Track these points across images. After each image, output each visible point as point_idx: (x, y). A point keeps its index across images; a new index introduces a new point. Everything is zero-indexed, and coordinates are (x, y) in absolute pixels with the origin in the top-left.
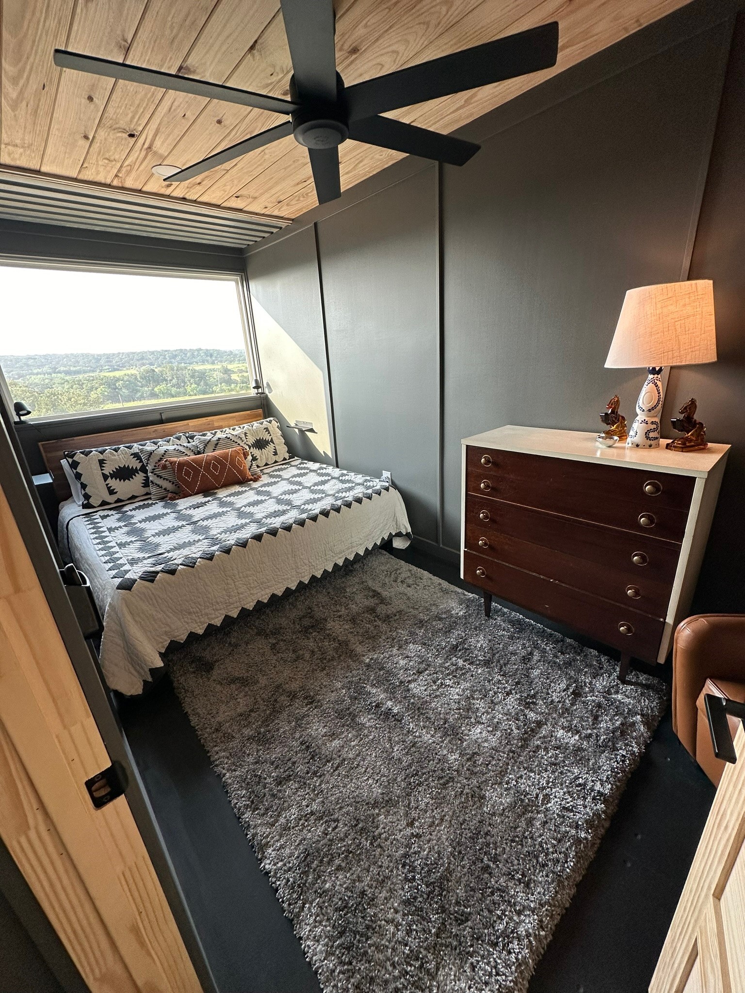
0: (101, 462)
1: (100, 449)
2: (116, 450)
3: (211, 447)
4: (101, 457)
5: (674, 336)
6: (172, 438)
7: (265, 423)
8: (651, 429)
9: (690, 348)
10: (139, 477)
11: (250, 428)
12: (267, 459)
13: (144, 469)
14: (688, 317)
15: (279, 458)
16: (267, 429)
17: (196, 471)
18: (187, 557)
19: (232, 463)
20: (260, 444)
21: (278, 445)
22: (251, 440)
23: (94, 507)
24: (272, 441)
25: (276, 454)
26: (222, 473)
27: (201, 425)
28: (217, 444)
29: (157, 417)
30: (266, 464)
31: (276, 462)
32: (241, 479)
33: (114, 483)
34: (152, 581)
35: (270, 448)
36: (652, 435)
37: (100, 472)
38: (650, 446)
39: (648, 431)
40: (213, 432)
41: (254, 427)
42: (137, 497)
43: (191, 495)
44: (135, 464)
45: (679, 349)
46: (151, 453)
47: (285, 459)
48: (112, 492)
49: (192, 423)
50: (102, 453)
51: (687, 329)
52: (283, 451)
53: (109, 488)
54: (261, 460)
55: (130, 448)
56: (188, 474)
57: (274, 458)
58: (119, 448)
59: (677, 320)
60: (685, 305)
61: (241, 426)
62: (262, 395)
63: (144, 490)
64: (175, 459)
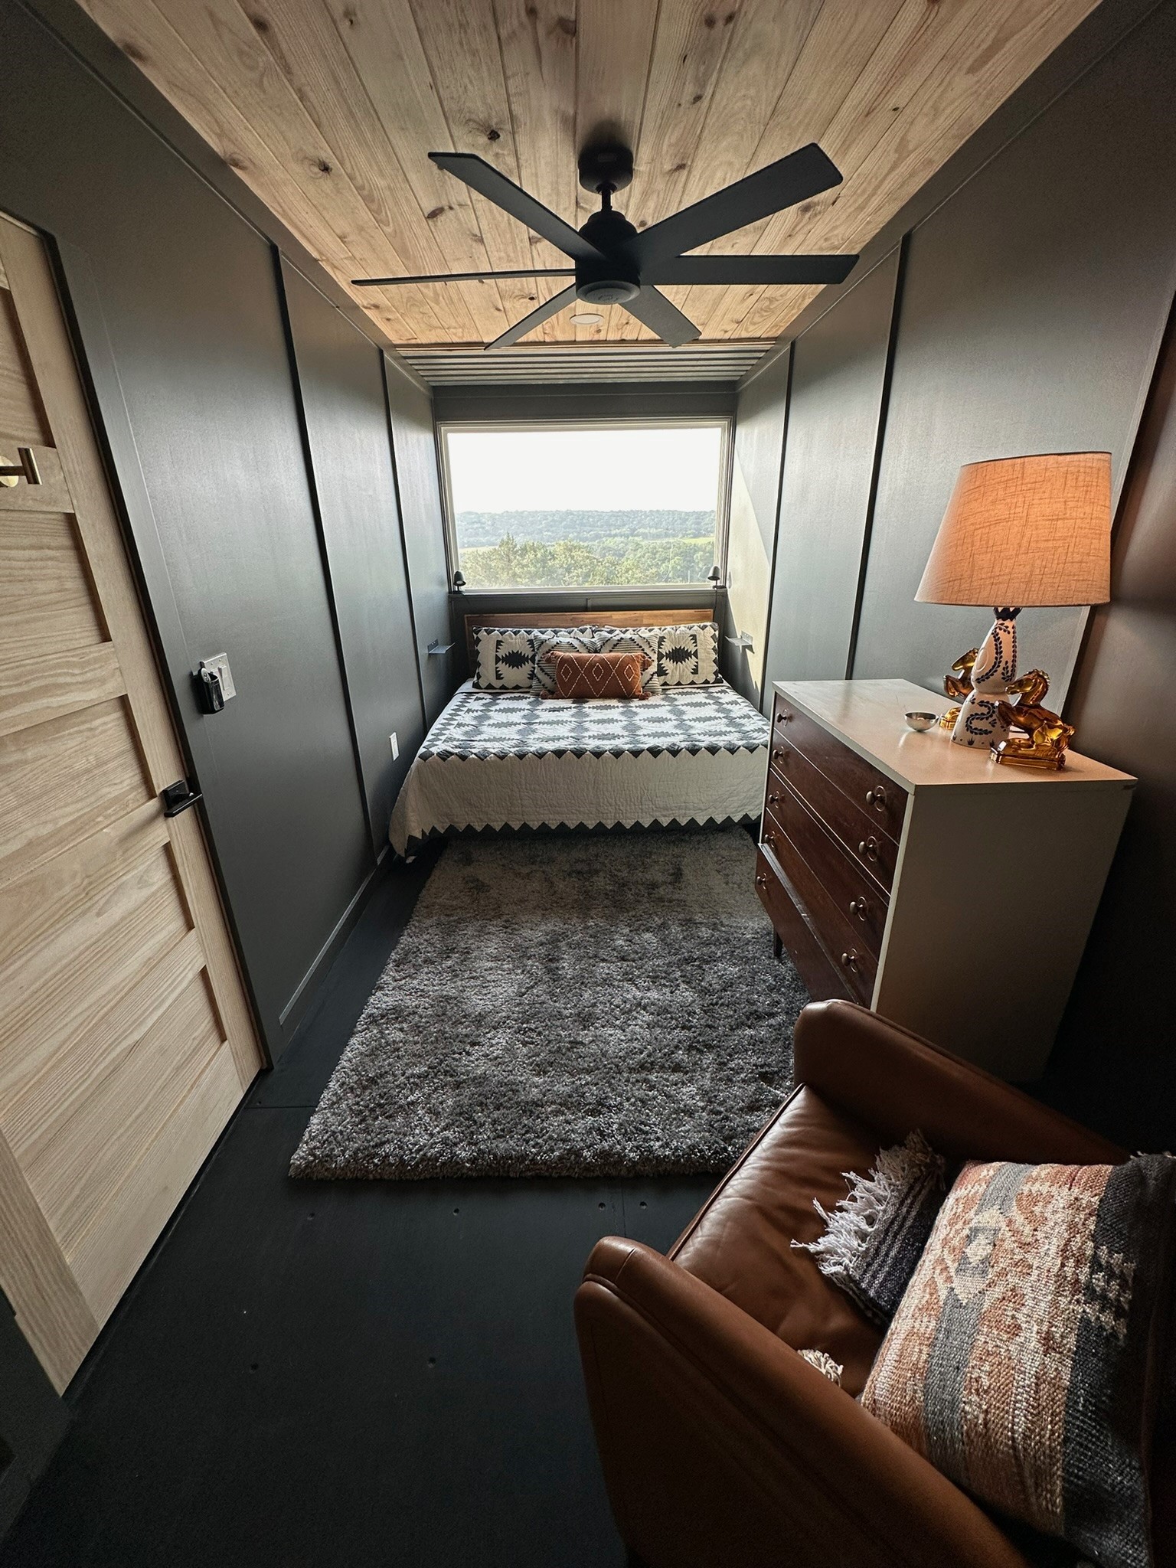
0: (499, 643)
1: (502, 630)
2: (515, 633)
3: (608, 647)
4: (500, 638)
5: (968, 554)
6: (576, 629)
7: (696, 628)
8: (976, 714)
9: (990, 577)
10: (527, 667)
11: (673, 632)
12: (681, 676)
13: (533, 659)
14: (997, 522)
15: (699, 679)
16: (694, 637)
17: (576, 672)
18: (485, 750)
19: (620, 671)
20: (679, 655)
21: (703, 661)
22: (667, 647)
23: (481, 688)
24: (696, 654)
25: (695, 672)
26: (604, 679)
27: (626, 619)
28: (615, 645)
29: (582, 603)
30: (679, 684)
31: (693, 683)
32: (625, 694)
33: (503, 668)
34: (444, 760)
35: (691, 662)
36: (975, 724)
37: (494, 654)
38: (971, 743)
39: (972, 715)
40: (624, 629)
41: (678, 632)
42: (521, 688)
43: (563, 698)
44: (527, 651)
45: (971, 577)
46: (542, 643)
47: (707, 682)
48: (499, 677)
49: (617, 615)
50: (502, 633)
51: (991, 543)
52: (708, 668)
53: (497, 672)
54: (672, 676)
55: (529, 633)
56: (566, 672)
57: (692, 678)
58: (519, 631)
59: (978, 526)
60: (993, 502)
61: (663, 628)
62: (719, 590)
63: (527, 682)
64: (560, 653)
